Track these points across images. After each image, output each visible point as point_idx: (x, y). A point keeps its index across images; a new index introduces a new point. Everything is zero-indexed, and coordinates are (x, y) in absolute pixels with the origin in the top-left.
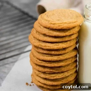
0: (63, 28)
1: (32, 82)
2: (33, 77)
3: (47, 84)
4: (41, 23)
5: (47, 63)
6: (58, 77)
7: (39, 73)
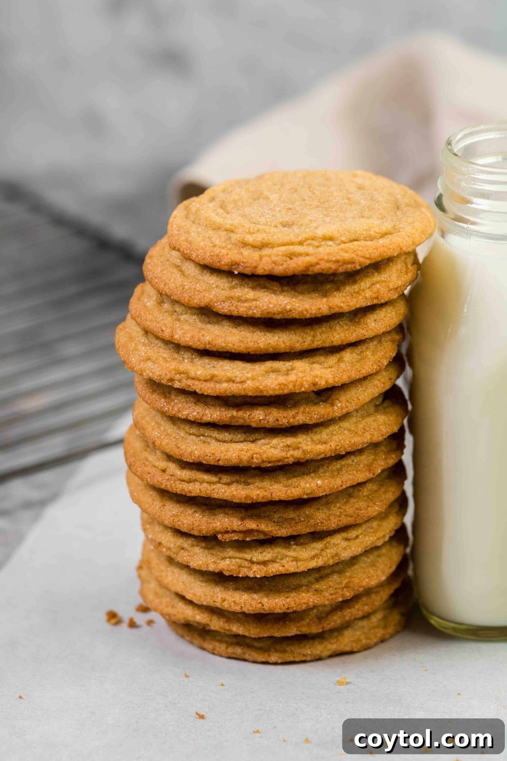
0: (317, 269)
1: (144, 609)
2: (144, 573)
3: (226, 605)
4: (184, 246)
5: (226, 478)
6: (291, 567)
7: (181, 541)
